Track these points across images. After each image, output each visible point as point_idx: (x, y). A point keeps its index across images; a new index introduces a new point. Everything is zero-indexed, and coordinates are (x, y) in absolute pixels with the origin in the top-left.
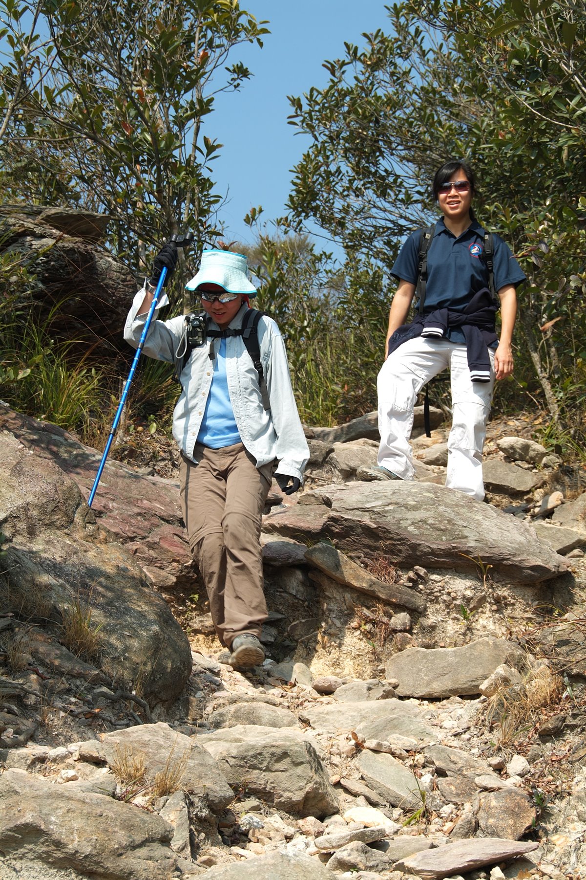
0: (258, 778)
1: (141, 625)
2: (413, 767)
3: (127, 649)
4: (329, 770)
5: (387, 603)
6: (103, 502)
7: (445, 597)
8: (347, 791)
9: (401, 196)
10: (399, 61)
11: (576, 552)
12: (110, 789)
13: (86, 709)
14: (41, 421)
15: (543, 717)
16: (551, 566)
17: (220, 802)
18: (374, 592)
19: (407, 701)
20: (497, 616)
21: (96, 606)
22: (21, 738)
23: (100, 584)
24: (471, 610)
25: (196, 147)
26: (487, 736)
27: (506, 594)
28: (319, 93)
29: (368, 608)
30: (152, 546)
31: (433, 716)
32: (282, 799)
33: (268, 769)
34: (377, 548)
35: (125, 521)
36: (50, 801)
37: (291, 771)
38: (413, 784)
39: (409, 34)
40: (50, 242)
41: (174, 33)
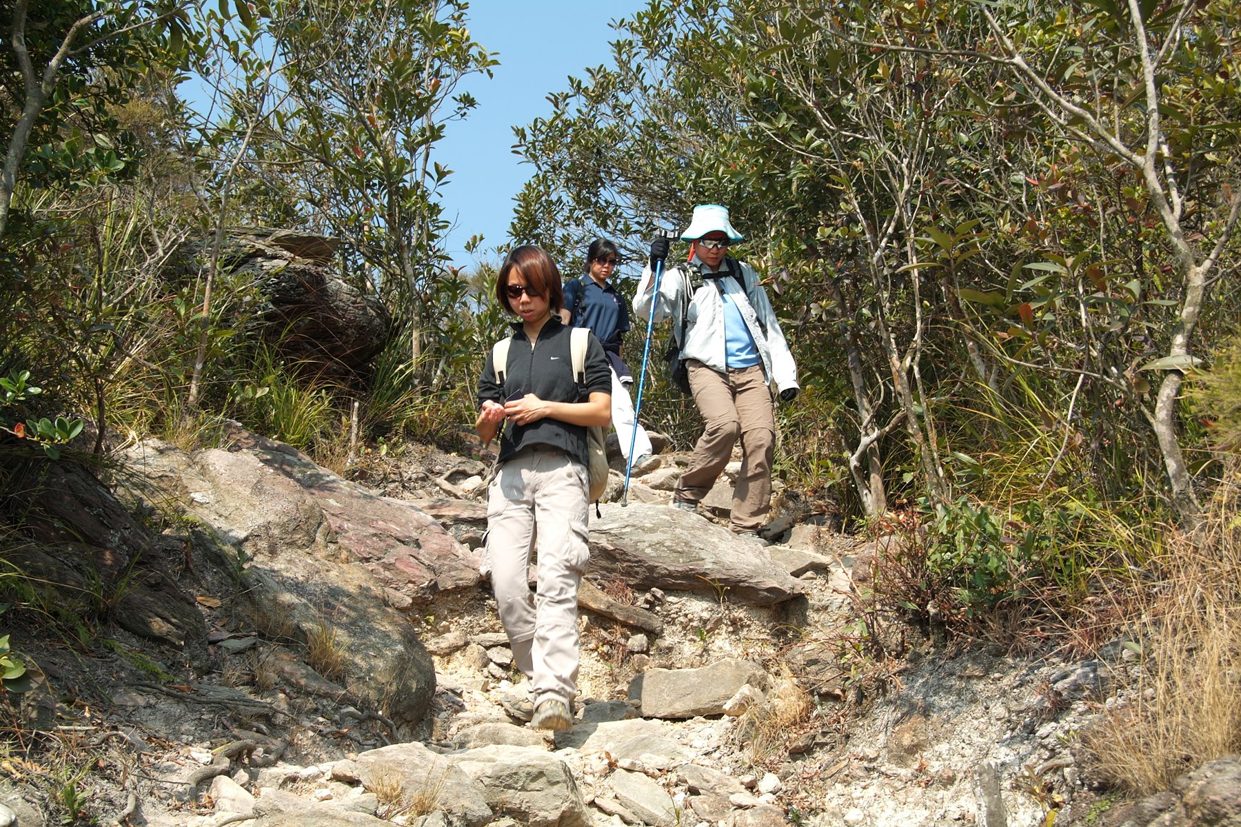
0: (514, 798)
1: (385, 646)
2: (666, 785)
3: (371, 669)
4: (583, 789)
5: (624, 625)
6: (339, 522)
7: (682, 619)
8: (601, 809)
9: (621, 226)
10: (621, 95)
11: (809, 574)
12: (372, 808)
13: (334, 728)
14: (274, 441)
15: (793, 736)
16: (786, 588)
17: (479, 821)
18: (611, 613)
19: (650, 722)
20: (733, 637)
21: (339, 625)
22: (272, 757)
23: (345, 605)
24: (708, 632)
25: (425, 172)
26: (737, 754)
27: (742, 615)
28: (543, 123)
29: (605, 630)
30: (387, 567)
31: (681, 736)
32: (538, 819)
33: (523, 789)
34: (614, 570)
35: (360, 541)
36: (314, 820)
37: (546, 791)
38: (667, 802)
39: (630, 70)
40: (282, 263)
41: (406, 61)
